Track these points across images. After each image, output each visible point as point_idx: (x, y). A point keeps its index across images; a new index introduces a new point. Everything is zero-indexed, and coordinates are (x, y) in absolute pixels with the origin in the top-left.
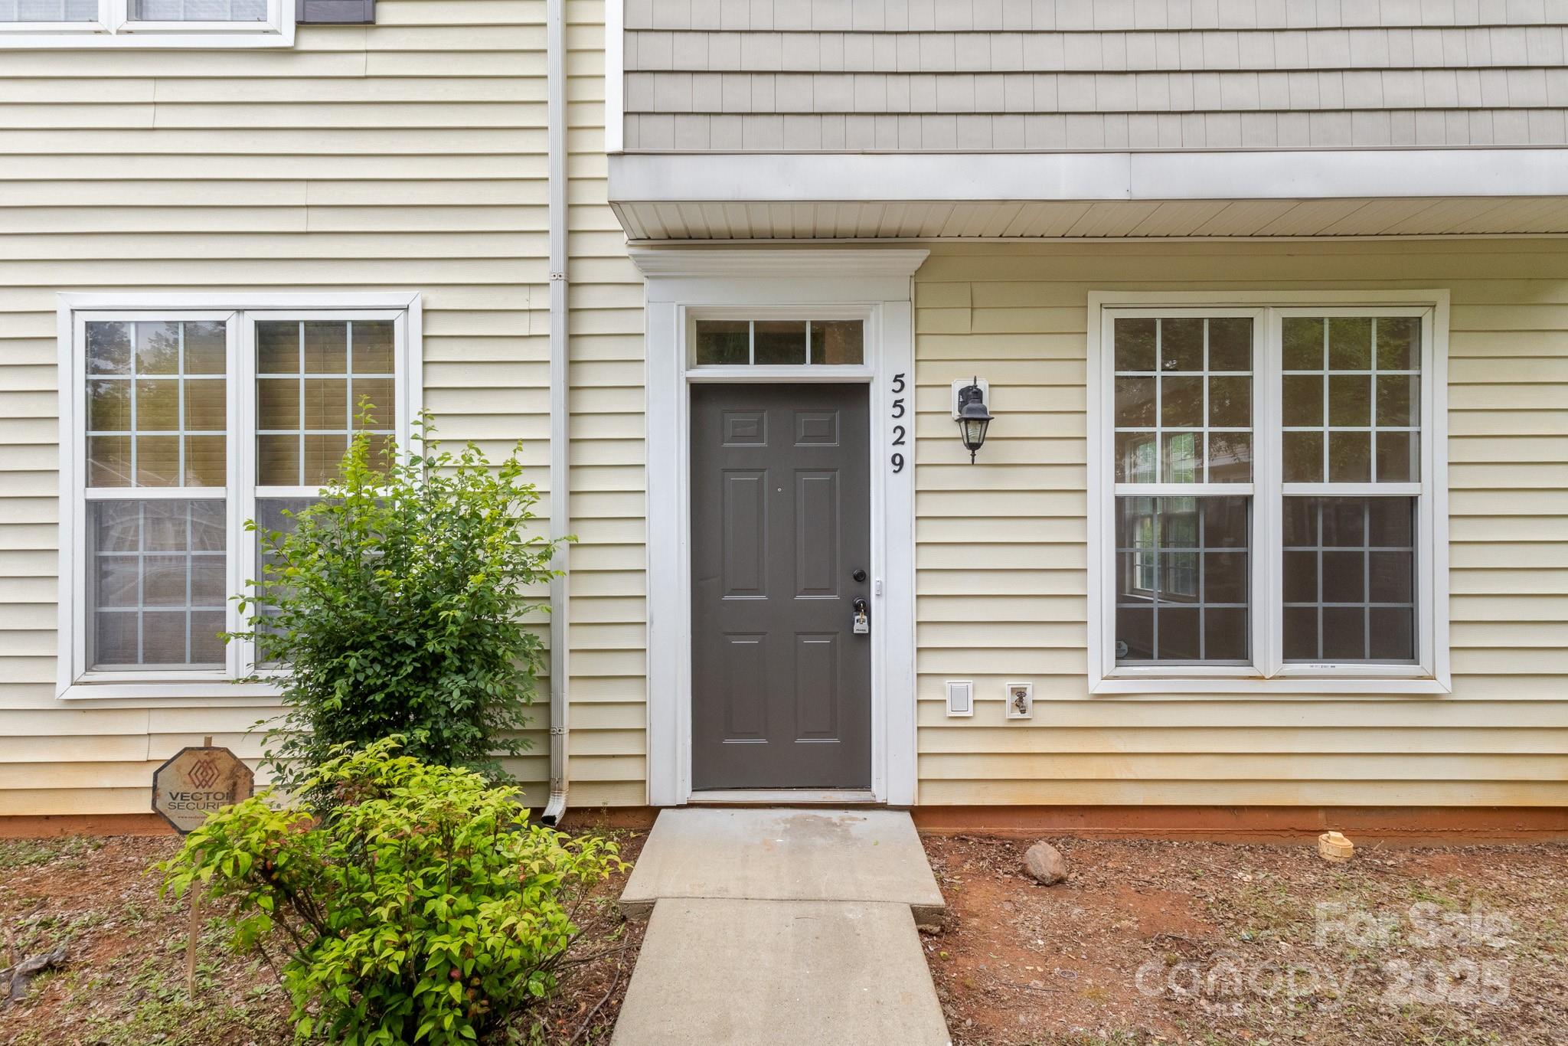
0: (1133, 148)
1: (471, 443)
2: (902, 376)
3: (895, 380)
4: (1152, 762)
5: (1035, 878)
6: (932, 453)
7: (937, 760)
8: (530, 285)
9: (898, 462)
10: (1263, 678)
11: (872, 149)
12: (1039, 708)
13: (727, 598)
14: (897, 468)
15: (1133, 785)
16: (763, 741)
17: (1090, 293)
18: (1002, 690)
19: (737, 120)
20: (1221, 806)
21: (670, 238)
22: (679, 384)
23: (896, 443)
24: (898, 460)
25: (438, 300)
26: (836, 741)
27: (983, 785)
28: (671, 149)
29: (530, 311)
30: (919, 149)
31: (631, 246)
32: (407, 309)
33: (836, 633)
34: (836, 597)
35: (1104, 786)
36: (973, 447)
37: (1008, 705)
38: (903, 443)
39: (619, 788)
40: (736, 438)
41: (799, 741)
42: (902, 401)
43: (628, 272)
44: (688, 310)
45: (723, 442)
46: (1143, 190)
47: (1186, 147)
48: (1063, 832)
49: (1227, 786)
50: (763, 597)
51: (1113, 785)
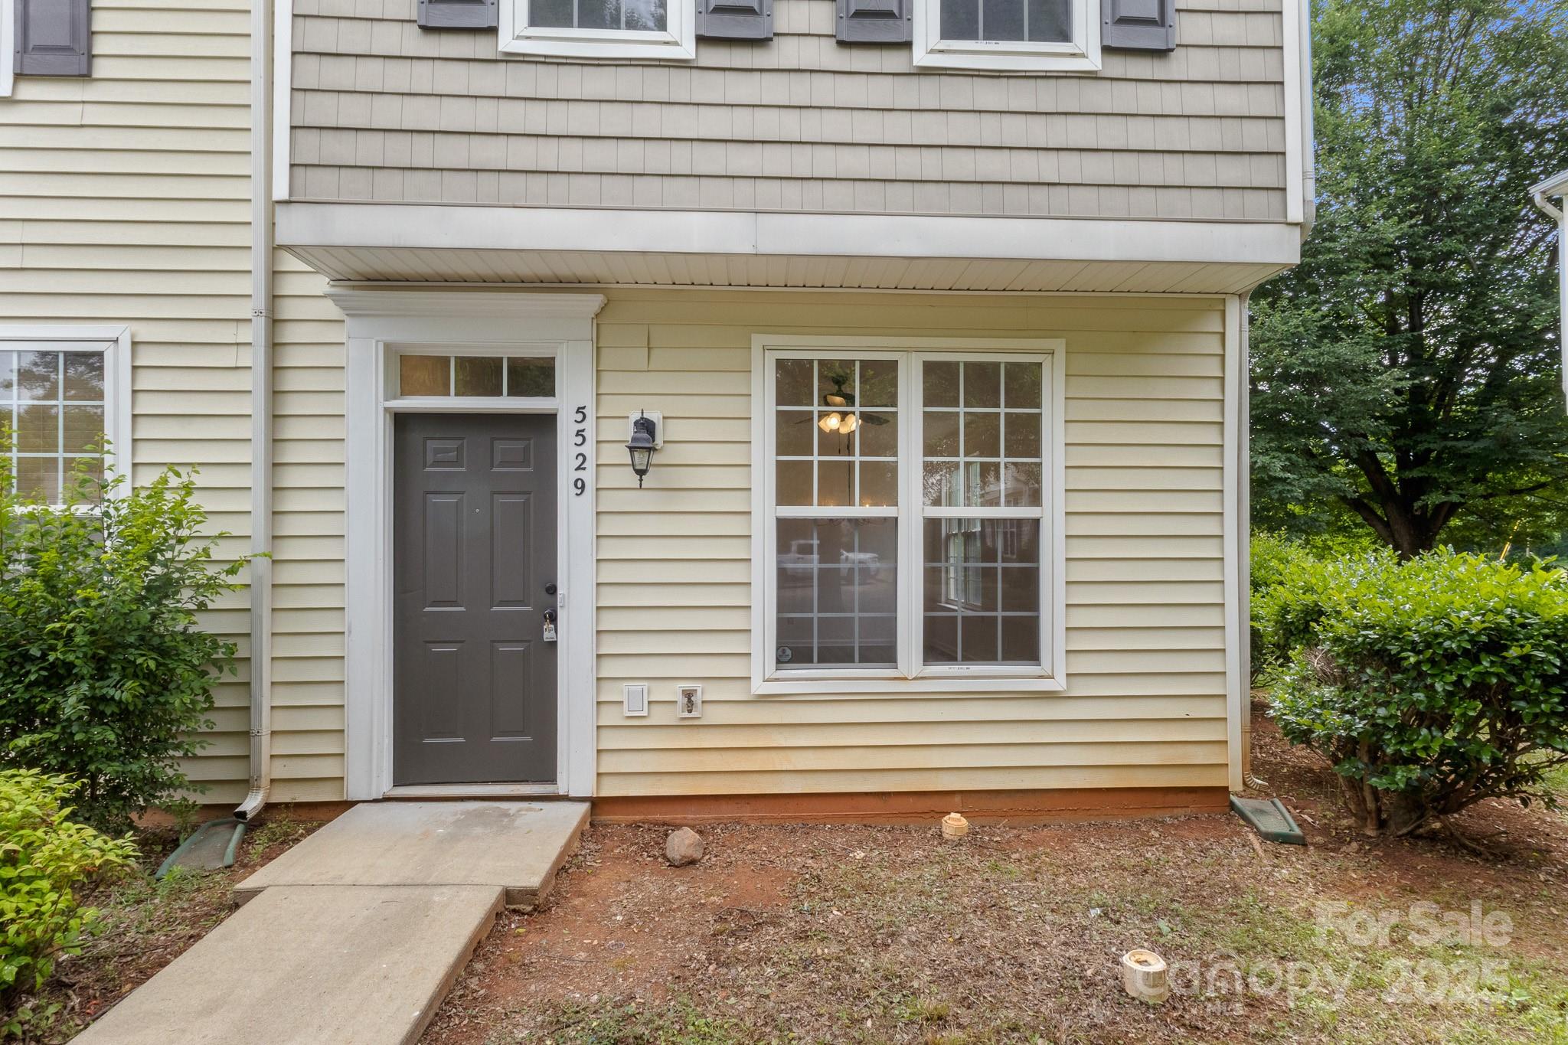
0: (758, 208)
1: (171, 466)
2: (584, 408)
3: (578, 412)
4: (810, 754)
5: (669, 861)
6: (610, 479)
7: (616, 756)
8: (238, 320)
9: (580, 486)
10: (905, 679)
11: (523, 203)
12: (709, 708)
13: (428, 609)
14: (579, 491)
15: (793, 776)
16: (461, 740)
17: (753, 336)
18: (673, 692)
19: (398, 174)
20: (871, 793)
21: (369, 280)
22: (377, 413)
23: (578, 468)
24: (579, 484)
25: (145, 332)
26: (529, 739)
27: (658, 777)
28: (335, 199)
29: (238, 344)
30: (566, 205)
31: (333, 286)
32: (116, 341)
33: (529, 641)
34: (529, 609)
35: (768, 776)
36: (641, 473)
37: (680, 704)
38: (584, 469)
39: (320, 784)
40: (437, 463)
41: (494, 739)
42: (583, 430)
43: (331, 310)
44: (388, 347)
45: (425, 466)
46: (769, 245)
47: (806, 209)
48: (730, 818)
49: (878, 775)
50: (462, 609)
51: (775, 777)
